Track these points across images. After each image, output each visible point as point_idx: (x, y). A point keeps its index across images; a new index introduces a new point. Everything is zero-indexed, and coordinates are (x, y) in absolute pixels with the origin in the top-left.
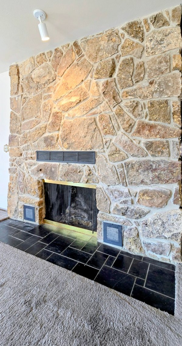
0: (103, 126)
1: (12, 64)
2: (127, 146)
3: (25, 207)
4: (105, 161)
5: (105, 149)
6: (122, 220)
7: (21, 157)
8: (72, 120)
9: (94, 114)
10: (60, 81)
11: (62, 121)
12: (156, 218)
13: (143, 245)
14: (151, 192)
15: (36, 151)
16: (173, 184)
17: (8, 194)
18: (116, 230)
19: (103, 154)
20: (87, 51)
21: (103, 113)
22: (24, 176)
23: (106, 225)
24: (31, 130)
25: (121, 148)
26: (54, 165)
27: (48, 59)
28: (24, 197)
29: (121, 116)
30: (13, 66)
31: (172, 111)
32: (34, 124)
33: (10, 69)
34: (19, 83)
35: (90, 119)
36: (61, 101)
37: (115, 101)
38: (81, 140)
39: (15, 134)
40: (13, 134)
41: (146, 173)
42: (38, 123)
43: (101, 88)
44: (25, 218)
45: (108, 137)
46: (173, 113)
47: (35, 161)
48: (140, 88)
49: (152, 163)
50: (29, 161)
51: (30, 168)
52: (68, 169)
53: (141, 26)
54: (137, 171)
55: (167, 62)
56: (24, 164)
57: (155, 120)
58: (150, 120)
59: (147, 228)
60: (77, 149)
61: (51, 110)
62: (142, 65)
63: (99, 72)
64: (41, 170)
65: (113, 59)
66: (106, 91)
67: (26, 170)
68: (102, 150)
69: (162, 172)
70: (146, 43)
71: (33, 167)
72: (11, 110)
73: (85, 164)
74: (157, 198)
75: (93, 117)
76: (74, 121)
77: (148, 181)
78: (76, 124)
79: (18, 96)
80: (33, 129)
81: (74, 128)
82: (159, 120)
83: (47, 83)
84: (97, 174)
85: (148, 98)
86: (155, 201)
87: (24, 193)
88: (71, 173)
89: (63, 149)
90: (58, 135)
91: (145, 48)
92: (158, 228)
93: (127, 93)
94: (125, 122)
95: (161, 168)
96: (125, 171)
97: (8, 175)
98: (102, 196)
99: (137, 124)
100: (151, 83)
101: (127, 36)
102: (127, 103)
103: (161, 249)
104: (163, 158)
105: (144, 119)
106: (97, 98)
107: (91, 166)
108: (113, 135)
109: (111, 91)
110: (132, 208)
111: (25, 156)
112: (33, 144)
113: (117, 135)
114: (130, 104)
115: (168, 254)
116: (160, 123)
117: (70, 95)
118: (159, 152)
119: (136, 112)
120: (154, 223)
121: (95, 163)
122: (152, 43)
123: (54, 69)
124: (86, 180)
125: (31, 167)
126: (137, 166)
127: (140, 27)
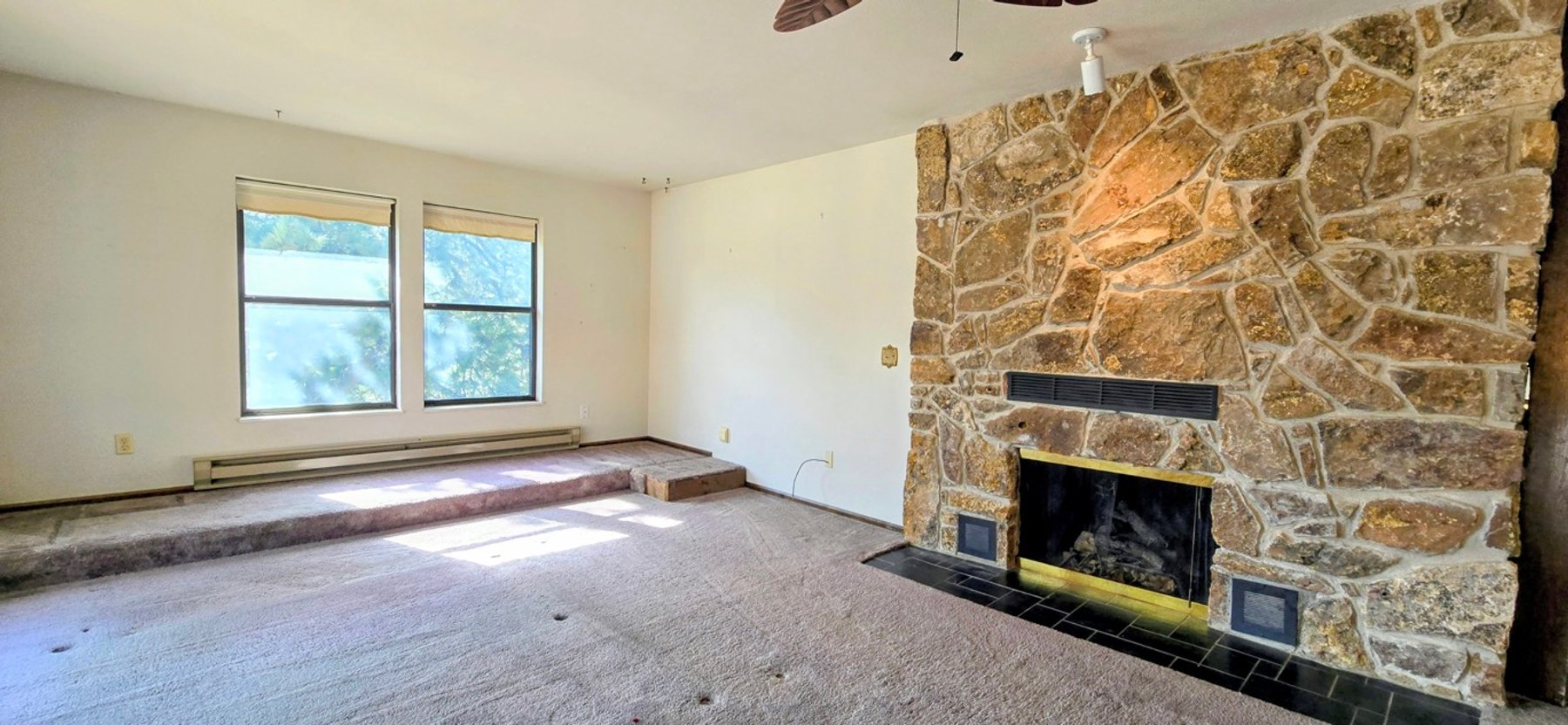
0: (1250, 317)
1: (927, 124)
2: (1332, 379)
3: (963, 520)
4: (1250, 415)
5: (1252, 381)
6: (1302, 576)
7: (950, 386)
8: (1140, 295)
9: (1218, 280)
10: (1097, 181)
11: (1102, 297)
12: (1422, 578)
13: (1367, 648)
14: (1411, 507)
15: (1008, 374)
16: (1490, 493)
17: (908, 483)
18: (1281, 602)
19: (1245, 393)
20: (1202, 97)
21: (1250, 280)
22: (962, 437)
23: (1241, 588)
24: (989, 314)
25: (1311, 383)
26: (1069, 413)
27: (1056, 114)
28: (960, 494)
29: (1317, 291)
30: (929, 129)
31: (1506, 288)
32: (1004, 299)
33: (918, 139)
34: (947, 179)
35: (1207, 296)
36: (1100, 237)
37: (1297, 247)
38: (1168, 352)
39: (933, 321)
40: (925, 320)
41: (1395, 456)
42: (1014, 294)
43: (1247, 209)
44: (962, 547)
45: (1265, 349)
46: (1507, 293)
47: (1002, 398)
48: (1389, 215)
49: (1417, 430)
50: (978, 398)
51: (983, 417)
52: (1119, 428)
53: (1406, 29)
54: (1364, 448)
55: (1497, 143)
56: (962, 405)
57: (1440, 310)
58: (1421, 308)
59: (1386, 603)
60: (1153, 377)
61: (1063, 261)
62: (1399, 150)
63: (1242, 161)
64: (1021, 425)
65: (1295, 125)
66: (1268, 217)
67: (968, 421)
68: (1243, 384)
69: (1455, 457)
70: (1422, 83)
71: (994, 416)
72: (919, 253)
73: (1179, 419)
74: (1431, 525)
75: (1214, 288)
76: (1145, 297)
77: (1400, 478)
78: (1153, 305)
79: (947, 216)
80: (997, 311)
81: (1146, 317)
82: (1455, 310)
83: (1050, 185)
84: (1219, 448)
85: (1419, 246)
86: (1423, 533)
87: (960, 482)
88: (1129, 439)
89: (1101, 372)
90: (1087, 333)
91: (1420, 99)
92: (1428, 606)
93: (1342, 227)
94: (1330, 311)
95: (1451, 446)
96: (1321, 447)
97: (908, 430)
98: (1235, 509)
99: (1372, 316)
100: (1433, 203)
101: (1350, 58)
102: (1338, 256)
103: (1432, 663)
104: (1461, 419)
105: (1397, 306)
106: (1230, 235)
107: (1200, 425)
108: (1285, 342)
109: (1283, 218)
110: (1338, 545)
111: (966, 384)
112: (994, 352)
113: (1296, 343)
114: (1351, 259)
115: (1456, 677)
116: (1460, 318)
117: (1133, 223)
118: (1445, 401)
119: (1371, 283)
120: (1413, 593)
121: (1214, 418)
122: (1445, 85)
123: (1077, 145)
124: (1181, 461)
125: (987, 415)
126: (1362, 434)
127: (1402, 35)
